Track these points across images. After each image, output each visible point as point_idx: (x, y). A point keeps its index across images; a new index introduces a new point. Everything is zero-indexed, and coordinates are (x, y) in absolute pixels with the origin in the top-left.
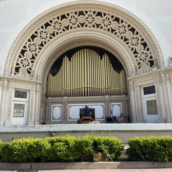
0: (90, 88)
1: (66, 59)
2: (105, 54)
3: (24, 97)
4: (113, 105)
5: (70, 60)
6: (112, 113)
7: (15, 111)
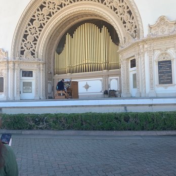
0: (88, 63)
1: (68, 36)
2: (104, 26)
3: (31, 75)
4: (111, 80)
5: (72, 37)
6: (109, 87)
7: (24, 88)
